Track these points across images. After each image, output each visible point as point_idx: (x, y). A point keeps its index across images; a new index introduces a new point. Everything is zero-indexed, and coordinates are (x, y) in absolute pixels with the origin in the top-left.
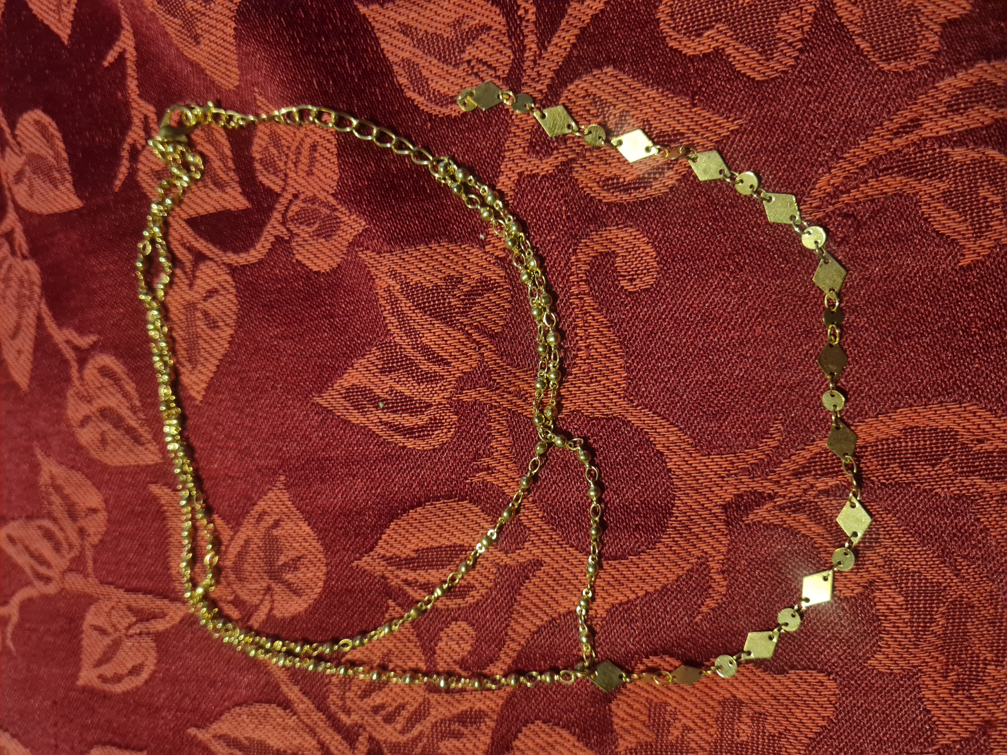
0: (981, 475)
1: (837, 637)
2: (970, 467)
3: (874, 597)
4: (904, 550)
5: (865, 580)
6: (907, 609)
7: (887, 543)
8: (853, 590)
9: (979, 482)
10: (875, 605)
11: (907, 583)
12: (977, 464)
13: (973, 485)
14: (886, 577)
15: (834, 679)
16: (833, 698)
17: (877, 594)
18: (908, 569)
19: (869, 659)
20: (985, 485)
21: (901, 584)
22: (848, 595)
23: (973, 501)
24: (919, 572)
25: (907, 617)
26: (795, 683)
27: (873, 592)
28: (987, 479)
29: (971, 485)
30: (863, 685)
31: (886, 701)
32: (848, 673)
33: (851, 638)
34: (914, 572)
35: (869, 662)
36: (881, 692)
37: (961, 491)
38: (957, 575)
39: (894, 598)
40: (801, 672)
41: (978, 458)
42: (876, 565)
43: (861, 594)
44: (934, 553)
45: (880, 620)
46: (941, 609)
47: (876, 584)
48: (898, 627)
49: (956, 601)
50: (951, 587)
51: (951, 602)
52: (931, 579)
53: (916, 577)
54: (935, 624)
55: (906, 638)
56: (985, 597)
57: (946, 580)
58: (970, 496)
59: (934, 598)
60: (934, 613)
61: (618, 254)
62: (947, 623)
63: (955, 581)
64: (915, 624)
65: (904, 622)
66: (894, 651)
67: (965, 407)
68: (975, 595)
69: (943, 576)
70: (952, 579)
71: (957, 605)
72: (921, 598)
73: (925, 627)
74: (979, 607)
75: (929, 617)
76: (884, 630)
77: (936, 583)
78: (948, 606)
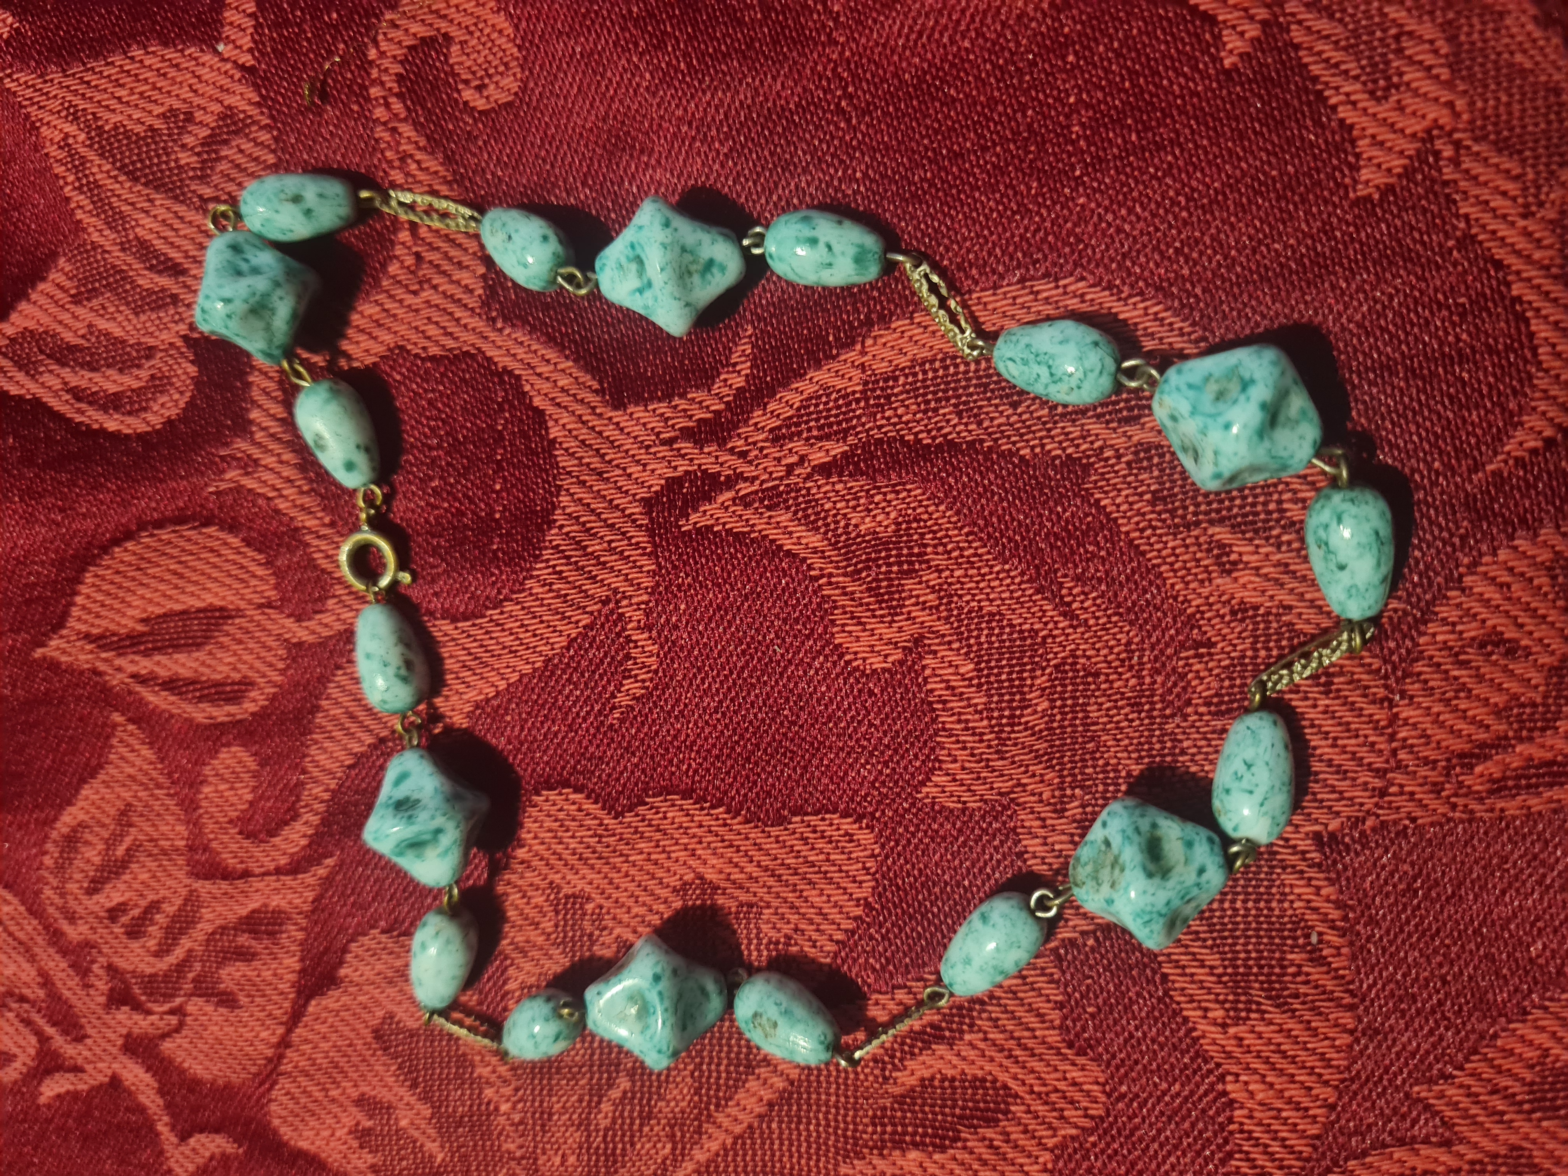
1: (864, 748)
3: (924, 667)
4: (971, 572)
5: (905, 636)
7: (939, 560)
8: (886, 656)
11: (978, 637)
16: (871, 863)
18: (981, 608)
19: (922, 784)
20: (1105, 433)
22: (878, 667)
24: (999, 613)
27: (921, 657)
28: (1108, 422)
29: (1082, 436)
30: (920, 834)
32: (889, 813)
33: (888, 747)
34: (991, 614)
35: (924, 790)
37: (1064, 449)
39: (957, 667)
40: (813, 820)
44: (1022, 574)
45: (934, 710)
46: (1038, 681)
47: (927, 642)
48: (967, 721)
49: (1064, 664)
50: (1054, 637)
51: (1056, 666)
52: (1020, 625)
53: (994, 624)
54: (1029, 710)
55: (981, 741)
56: (1118, 654)
57: (1046, 624)
58: (1080, 459)
59: (1025, 660)
60: (1026, 689)
61: (452, 38)
62: (1052, 708)
63: (1061, 625)
64: (996, 714)
65: (976, 712)
66: (963, 768)
67: (1065, 286)
68: (1098, 650)
69: (1040, 618)
70: (1056, 623)
71: (1066, 672)
72: (1004, 662)
73: (1012, 716)
74: (1107, 675)
75: (1017, 697)
76: (944, 729)
77: (1029, 631)
78: (1051, 674)
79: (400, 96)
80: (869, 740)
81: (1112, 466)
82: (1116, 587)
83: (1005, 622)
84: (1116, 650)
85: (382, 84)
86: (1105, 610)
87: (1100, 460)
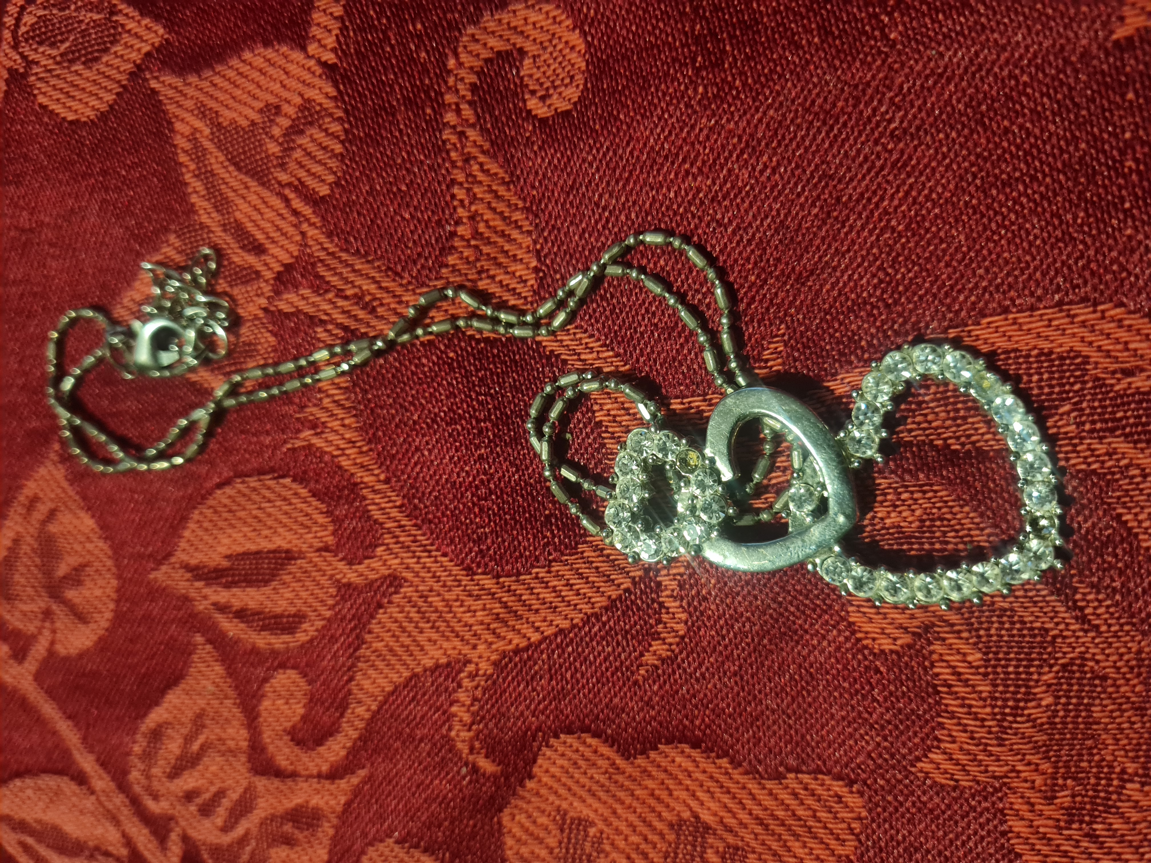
0: (1126, 436)
1: (866, 720)
2: (1106, 421)
3: (932, 652)
5: (916, 623)
6: (986, 675)
8: (895, 639)
9: (1122, 447)
10: (933, 666)
11: (988, 629)
12: (1119, 415)
14: (953, 619)
15: (859, 792)
16: (856, 825)
17: (937, 647)
18: (992, 604)
19: (918, 759)
20: (1132, 453)
21: (977, 630)
22: (887, 647)
23: (1108, 483)
24: (1011, 610)
25: (985, 688)
26: (795, 795)
27: (930, 643)
28: (1137, 442)
29: (1108, 454)
30: (908, 804)
31: (945, 834)
32: (881, 782)
33: (889, 722)
34: (1002, 610)
35: (919, 765)
36: (938, 818)
37: (1089, 464)
38: (1077, 617)
39: (965, 655)
40: (806, 778)
41: (1123, 404)
43: (910, 646)
45: (938, 692)
46: (1045, 678)
47: (937, 629)
48: (970, 706)
49: (1073, 664)
50: (1065, 637)
51: (1064, 666)
52: (1031, 622)
53: (1005, 619)
54: (1033, 704)
55: (983, 726)
56: (1128, 661)
57: (1057, 624)
58: (1105, 474)
59: (1034, 656)
60: (1032, 683)
61: (526, 53)
62: (1056, 704)
63: (1072, 627)
64: (999, 703)
65: (981, 699)
66: (961, 749)
67: (1103, 312)
68: (1108, 655)
69: (1052, 618)
70: (1067, 624)
71: (1074, 672)
72: (1012, 656)
73: (1016, 708)
74: (1115, 680)
75: (1023, 690)
76: (947, 712)
77: (1040, 629)
78: (1057, 672)
79: (470, 103)
80: (870, 714)
81: (1138, 484)
82: (1131, 598)
83: (1016, 619)
84: (1126, 657)
85: (457, 91)
86: (1118, 618)
87: (1126, 477)
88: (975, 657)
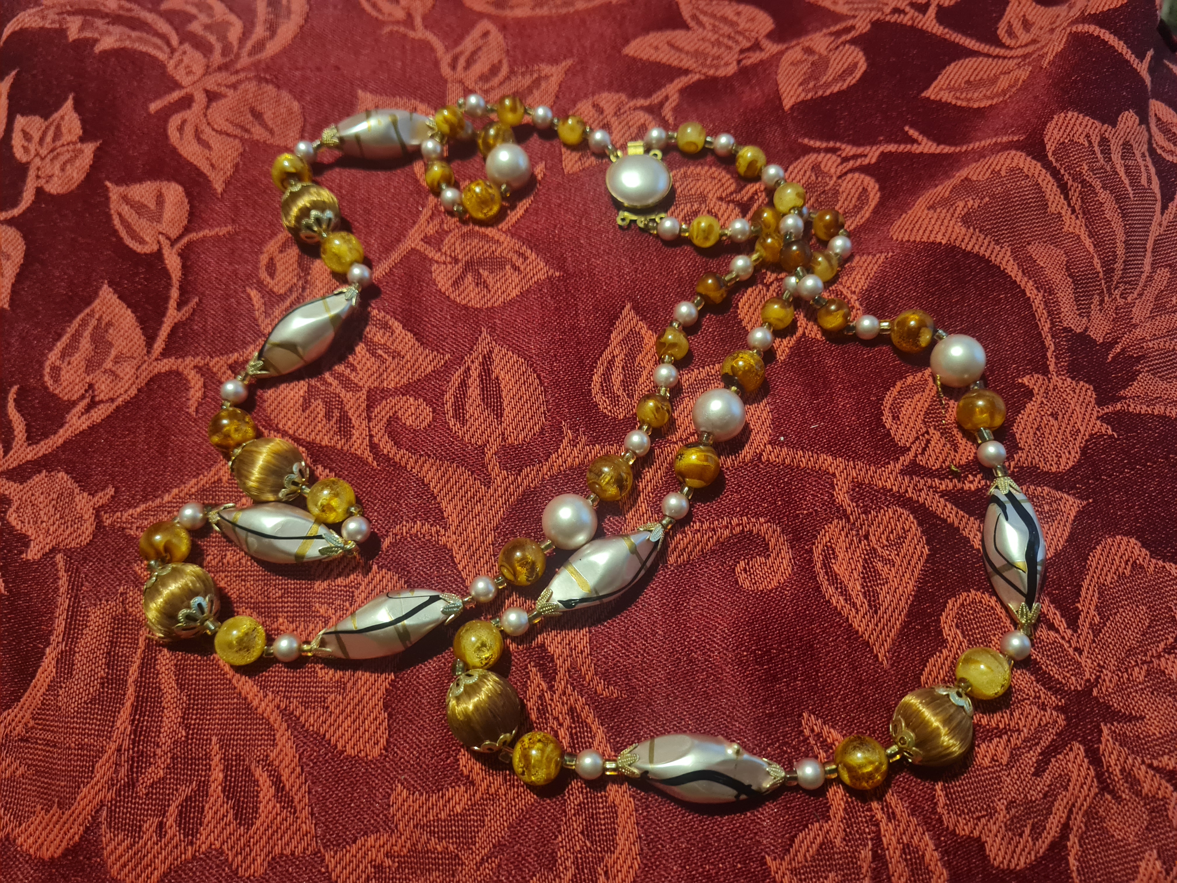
0: (575, 875)
2: (582, 865)
6: (450, 815)
9: (569, 874)
10: (452, 787)
12: (586, 871)
13: (566, 868)
14: (478, 796)
15: (381, 754)
17: (463, 788)
21: (473, 809)
23: (551, 869)
25: (442, 816)
26: (376, 719)
38: (483, 859)
41: (591, 872)
42: (489, 786)
43: (462, 774)
88: (458, 809)
